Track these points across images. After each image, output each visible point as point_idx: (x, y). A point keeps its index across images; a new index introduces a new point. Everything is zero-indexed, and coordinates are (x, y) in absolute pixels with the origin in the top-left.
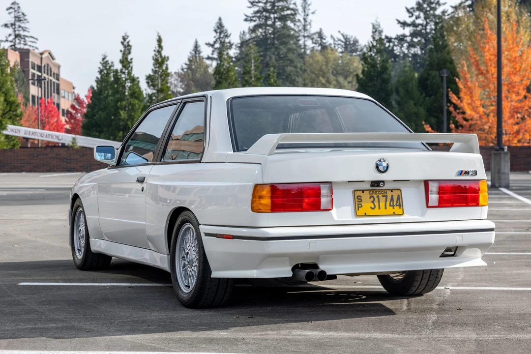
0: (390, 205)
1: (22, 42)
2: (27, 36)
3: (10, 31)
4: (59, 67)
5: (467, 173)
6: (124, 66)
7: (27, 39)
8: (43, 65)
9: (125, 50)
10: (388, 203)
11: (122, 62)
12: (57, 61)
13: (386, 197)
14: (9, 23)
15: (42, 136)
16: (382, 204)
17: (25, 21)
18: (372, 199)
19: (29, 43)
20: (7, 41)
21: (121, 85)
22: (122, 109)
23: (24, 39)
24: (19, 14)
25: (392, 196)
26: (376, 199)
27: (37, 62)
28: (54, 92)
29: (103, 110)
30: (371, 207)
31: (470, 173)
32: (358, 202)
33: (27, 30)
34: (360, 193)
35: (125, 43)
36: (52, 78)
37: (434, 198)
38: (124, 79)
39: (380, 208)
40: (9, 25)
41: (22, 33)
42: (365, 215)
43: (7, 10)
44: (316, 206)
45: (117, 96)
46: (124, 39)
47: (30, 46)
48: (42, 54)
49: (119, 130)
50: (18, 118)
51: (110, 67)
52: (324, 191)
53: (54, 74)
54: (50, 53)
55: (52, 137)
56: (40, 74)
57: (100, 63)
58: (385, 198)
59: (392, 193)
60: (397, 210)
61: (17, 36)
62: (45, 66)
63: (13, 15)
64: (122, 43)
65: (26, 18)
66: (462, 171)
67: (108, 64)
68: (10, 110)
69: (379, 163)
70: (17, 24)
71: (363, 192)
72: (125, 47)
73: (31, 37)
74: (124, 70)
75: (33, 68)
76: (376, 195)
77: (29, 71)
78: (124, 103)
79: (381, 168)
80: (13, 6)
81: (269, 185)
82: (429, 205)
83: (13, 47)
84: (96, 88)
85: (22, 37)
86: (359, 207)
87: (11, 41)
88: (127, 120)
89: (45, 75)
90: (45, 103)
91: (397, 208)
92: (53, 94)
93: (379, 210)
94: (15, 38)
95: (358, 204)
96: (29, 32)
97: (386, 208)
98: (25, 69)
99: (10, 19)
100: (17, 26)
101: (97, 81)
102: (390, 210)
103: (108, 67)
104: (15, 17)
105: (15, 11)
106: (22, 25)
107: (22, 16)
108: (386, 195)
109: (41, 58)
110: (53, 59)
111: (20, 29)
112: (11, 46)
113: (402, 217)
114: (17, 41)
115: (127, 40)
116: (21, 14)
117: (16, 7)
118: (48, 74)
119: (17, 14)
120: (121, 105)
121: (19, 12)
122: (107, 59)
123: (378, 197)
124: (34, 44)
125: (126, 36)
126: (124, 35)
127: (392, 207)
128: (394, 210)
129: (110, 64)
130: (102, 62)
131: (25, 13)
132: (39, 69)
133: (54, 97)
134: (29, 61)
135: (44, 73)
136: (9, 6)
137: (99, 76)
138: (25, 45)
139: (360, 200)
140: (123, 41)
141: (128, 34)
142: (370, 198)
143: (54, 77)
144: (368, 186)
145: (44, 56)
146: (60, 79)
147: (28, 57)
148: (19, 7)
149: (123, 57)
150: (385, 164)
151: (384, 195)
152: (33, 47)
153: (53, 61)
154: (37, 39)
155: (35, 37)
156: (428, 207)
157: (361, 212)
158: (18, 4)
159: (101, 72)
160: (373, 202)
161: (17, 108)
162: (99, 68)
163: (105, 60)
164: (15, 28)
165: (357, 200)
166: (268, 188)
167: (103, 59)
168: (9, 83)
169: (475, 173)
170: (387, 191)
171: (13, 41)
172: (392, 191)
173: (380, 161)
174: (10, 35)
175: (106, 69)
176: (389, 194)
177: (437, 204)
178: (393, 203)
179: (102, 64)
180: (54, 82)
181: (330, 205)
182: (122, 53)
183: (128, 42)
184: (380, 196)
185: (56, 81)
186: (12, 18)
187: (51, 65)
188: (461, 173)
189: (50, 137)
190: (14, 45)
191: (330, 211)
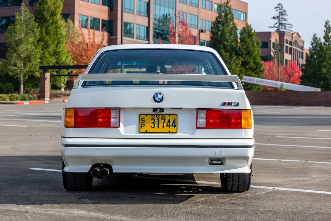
0: (167, 126)
1: (283, 27)
2: (286, 24)
3: (276, 21)
4: (303, 42)
5: (230, 104)
6: (326, 41)
7: (286, 25)
8: (293, 41)
9: (327, 30)
10: (165, 124)
11: (324, 38)
12: (302, 38)
13: (165, 119)
14: (276, 16)
15: (266, 83)
16: (161, 125)
17: (285, 15)
18: (153, 121)
19: (287, 28)
20: (274, 27)
21: (323, 52)
22: (323, 67)
23: (285, 25)
24: (282, 11)
25: (169, 119)
26: (156, 121)
27: (289, 39)
28: (300, 57)
29: (312, 68)
30: (152, 127)
31: (233, 104)
32: (142, 122)
33: (287, 20)
34: (144, 117)
35: (327, 26)
36: (298, 49)
37: (202, 121)
38: (325, 49)
39: (158, 128)
40: (276, 18)
41: (283, 22)
42: (146, 132)
43: (275, 8)
44: (107, 124)
45: (321, 59)
46: (327, 23)
47: (288, 30)
48: (292, 34)
49: (321, 80)
50: (261, 73)
51: (318, 41)
52: (113, 114)
53: (300, 46)
54: (298, 34)
55: (273, 84)
56: (291, 46)
57: (312, 38)
58: (163, 120)
59: (169, 117)
60: (172, 129)
61: (280, 24)
62: (294, 42)
63: (278, 11)
64: (325, 26)
65: (286, 13)
66: (225, 103)
67: (317, 39)
68: (257, 68)
69: (156, 95)
70: (281, 16)
71: (146, 116)
72: (327, 28)
73: (289, 24)
74: (326, 43)
75: (287, 43)
76: (157, 118)
77: (284, 45)
78: (325, 63)
79: (157, 99)
80: (279, 6)
81: (73, 109)
82: (198, 127)
83: (278, 31)
84: (309, 54)
85: (284, 24)
86: (141, 126)
87: (277, 27)
88: (327, 74)
89: (294, 47)
90: (291, 64)
91: (172, 128)
92: (299, 59)
93: (158, 129)
94: (279, 26)
95: (141, 124)
96: (287, 21)
97: (163, 128)
98: (282, 44)
99: (276, 14)
100: (280, 18)
101: (309, 50)
102: (166, 129)
103: (317, 41)
104: (280, 13)
105: (280, 9)
106: (284, 17)
107: (284, 12)
108: (164, 118)
109: (292, 37)
110: (300, 37)
111: (282, 19)
112: (277, 30)
113: (176, 135)
114: (281, 27)
115: (328, 24)
116: (283, 10)
117: (280, 6)
118: (296, 46)
119: (281, 11)
120: (323, 65)
121: (282, 10)
122: (317, 36)
123: (158, 119)
124: (290, 29)
125: (328, 21)
126: (326, 21)
127: (168, 127)
128: (169, 129)
129: (318, 39)
130: (313, 38)
131: (286, 10)
132: (291, 43)
133: (300, 60)
134: (284, 39)
135: (294, 46)
136: (276, 6)
137: (311, 47)
138: (285, 29)
139: (143, 121)
140: (325, 24)
141: (329, 20)
142: (152, 120)
143: (300, 48)
144: (151, 112)
145: (294, 36)
146: (304, 50)
147: (284, 36)
148: (282, 7)
149: (325, 35)
150: (160, 96)
151: (163, 118)
152: (290, 30)
153: (300, 39)
154: (292, 25)
155: (291, 24)
156: (197, 128)
157: (143, 129)
158: (281, 5)
159: (312, 44)
160: (153, 123)
161: (261, 66)
162: (311, 42)
163: (315, 37)
164: (279, 19)
165: (141, 121)
166: (73, 111)
167: (314, 36)
168: (256, 51)
169: (238, 104)
170: (166, 115)
171: (278, 27)
172: (170, 116)
173: (157, 94)
174: (276, 23)
175: (316, 42)
176: (167, 118)
177: (205, 126)
178: (170, 124)
179: (313, 39)
180: (300, 52)
181: (118, 124)
182: (325, 32)
183: (329, 26)
184: (160, 119)
185: (301, 51)
186: (278, 13)
187: (298, 41)
188: (224, 104)
189: (272, 84)
190: (279, 29)
191: (118, 128)
